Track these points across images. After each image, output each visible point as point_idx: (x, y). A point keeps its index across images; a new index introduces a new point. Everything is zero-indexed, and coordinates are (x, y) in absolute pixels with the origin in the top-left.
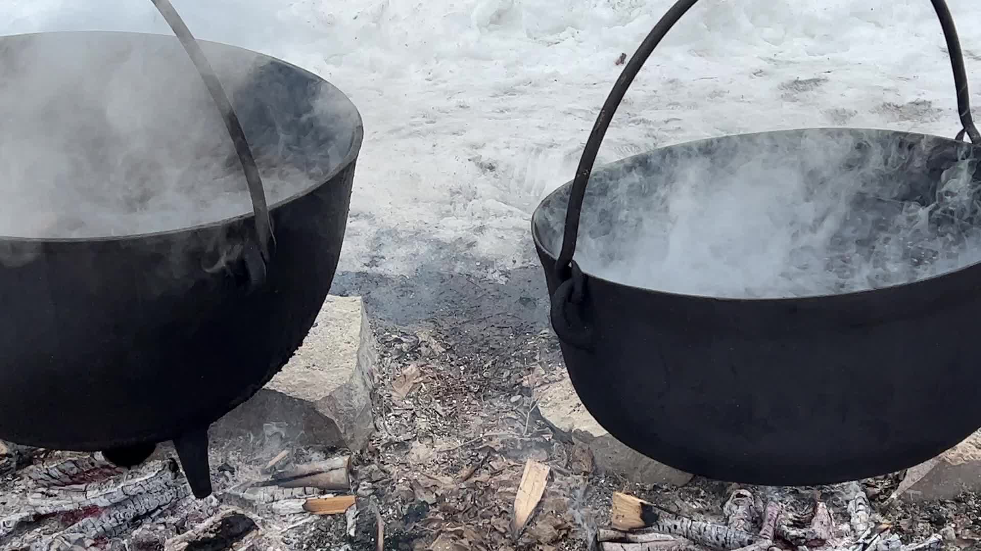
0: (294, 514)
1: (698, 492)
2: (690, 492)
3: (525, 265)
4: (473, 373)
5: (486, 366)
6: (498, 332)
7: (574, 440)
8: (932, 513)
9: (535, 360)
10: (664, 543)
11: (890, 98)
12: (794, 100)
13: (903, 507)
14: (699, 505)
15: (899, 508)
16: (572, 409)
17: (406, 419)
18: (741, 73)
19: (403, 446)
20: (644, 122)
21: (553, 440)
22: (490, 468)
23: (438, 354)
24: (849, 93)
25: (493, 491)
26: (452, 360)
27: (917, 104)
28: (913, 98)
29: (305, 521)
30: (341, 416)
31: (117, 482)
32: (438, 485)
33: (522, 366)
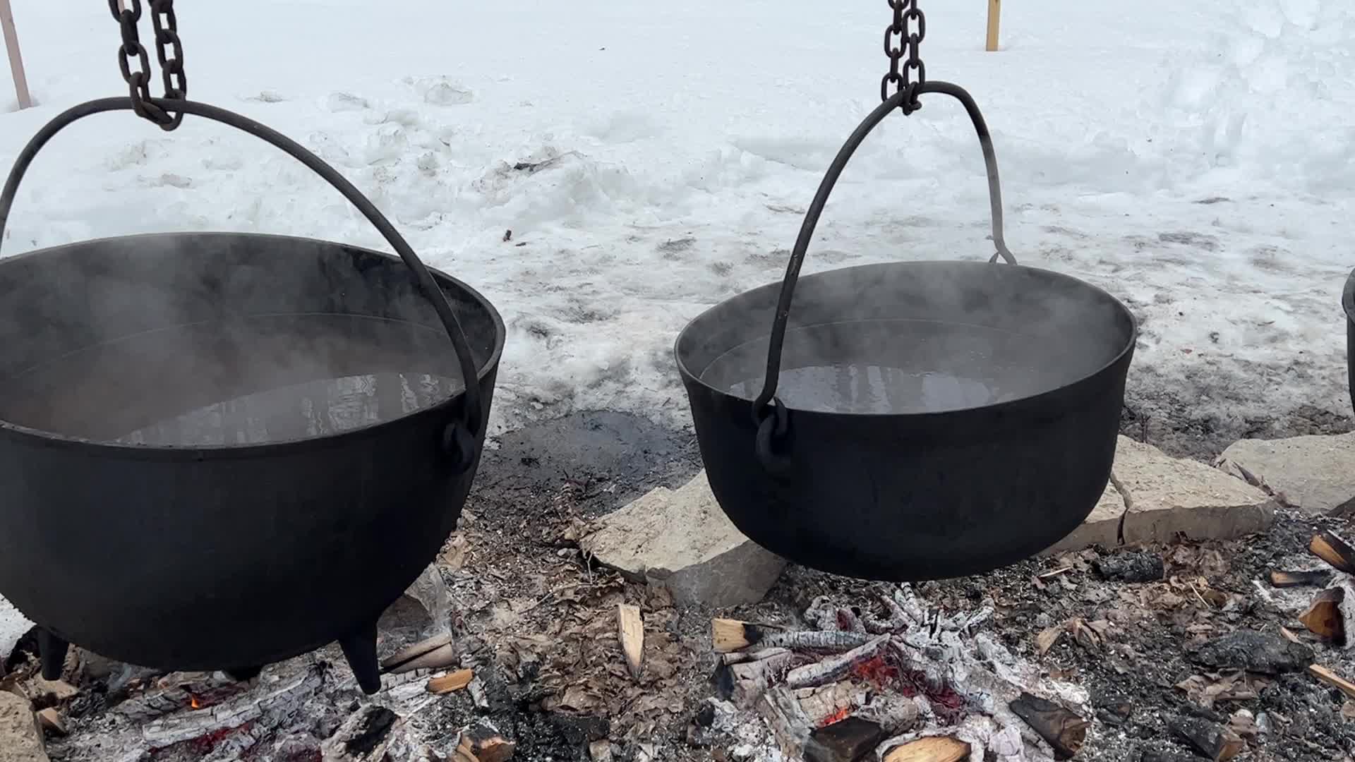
0: (412, 699)
1: (773, 606)
2: (764, 607)
3: (511, 429)
4: (511, 535)
5: (522, 526)
6: (517, 494)
7: (648, 578)
8: (966, 589)
9: (568, 514)
10: (779, 656)
11: (753, 250)
12: (677, 259)
13: (940, 588)
14: (778, 618)
15: (938, 590)
16: (634, 551)
17: (471, 588)
18: (619, 240)
19: (485, 613)
20: (560, 289)
21: (625, 584)
22: (576, 619)
23: (471, 523)
24: (721, 249)
25: (590, 639)
26: (486, 526)
27: (778, 253)
28: (773, 249)
29: (427, 702)
30: (424, 595)
31: (252, 698)
32: (536, 644)
33: (559, 521)
